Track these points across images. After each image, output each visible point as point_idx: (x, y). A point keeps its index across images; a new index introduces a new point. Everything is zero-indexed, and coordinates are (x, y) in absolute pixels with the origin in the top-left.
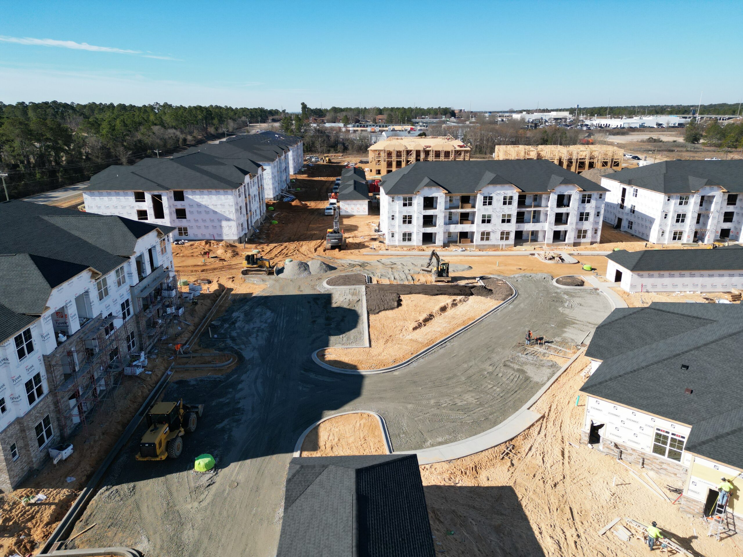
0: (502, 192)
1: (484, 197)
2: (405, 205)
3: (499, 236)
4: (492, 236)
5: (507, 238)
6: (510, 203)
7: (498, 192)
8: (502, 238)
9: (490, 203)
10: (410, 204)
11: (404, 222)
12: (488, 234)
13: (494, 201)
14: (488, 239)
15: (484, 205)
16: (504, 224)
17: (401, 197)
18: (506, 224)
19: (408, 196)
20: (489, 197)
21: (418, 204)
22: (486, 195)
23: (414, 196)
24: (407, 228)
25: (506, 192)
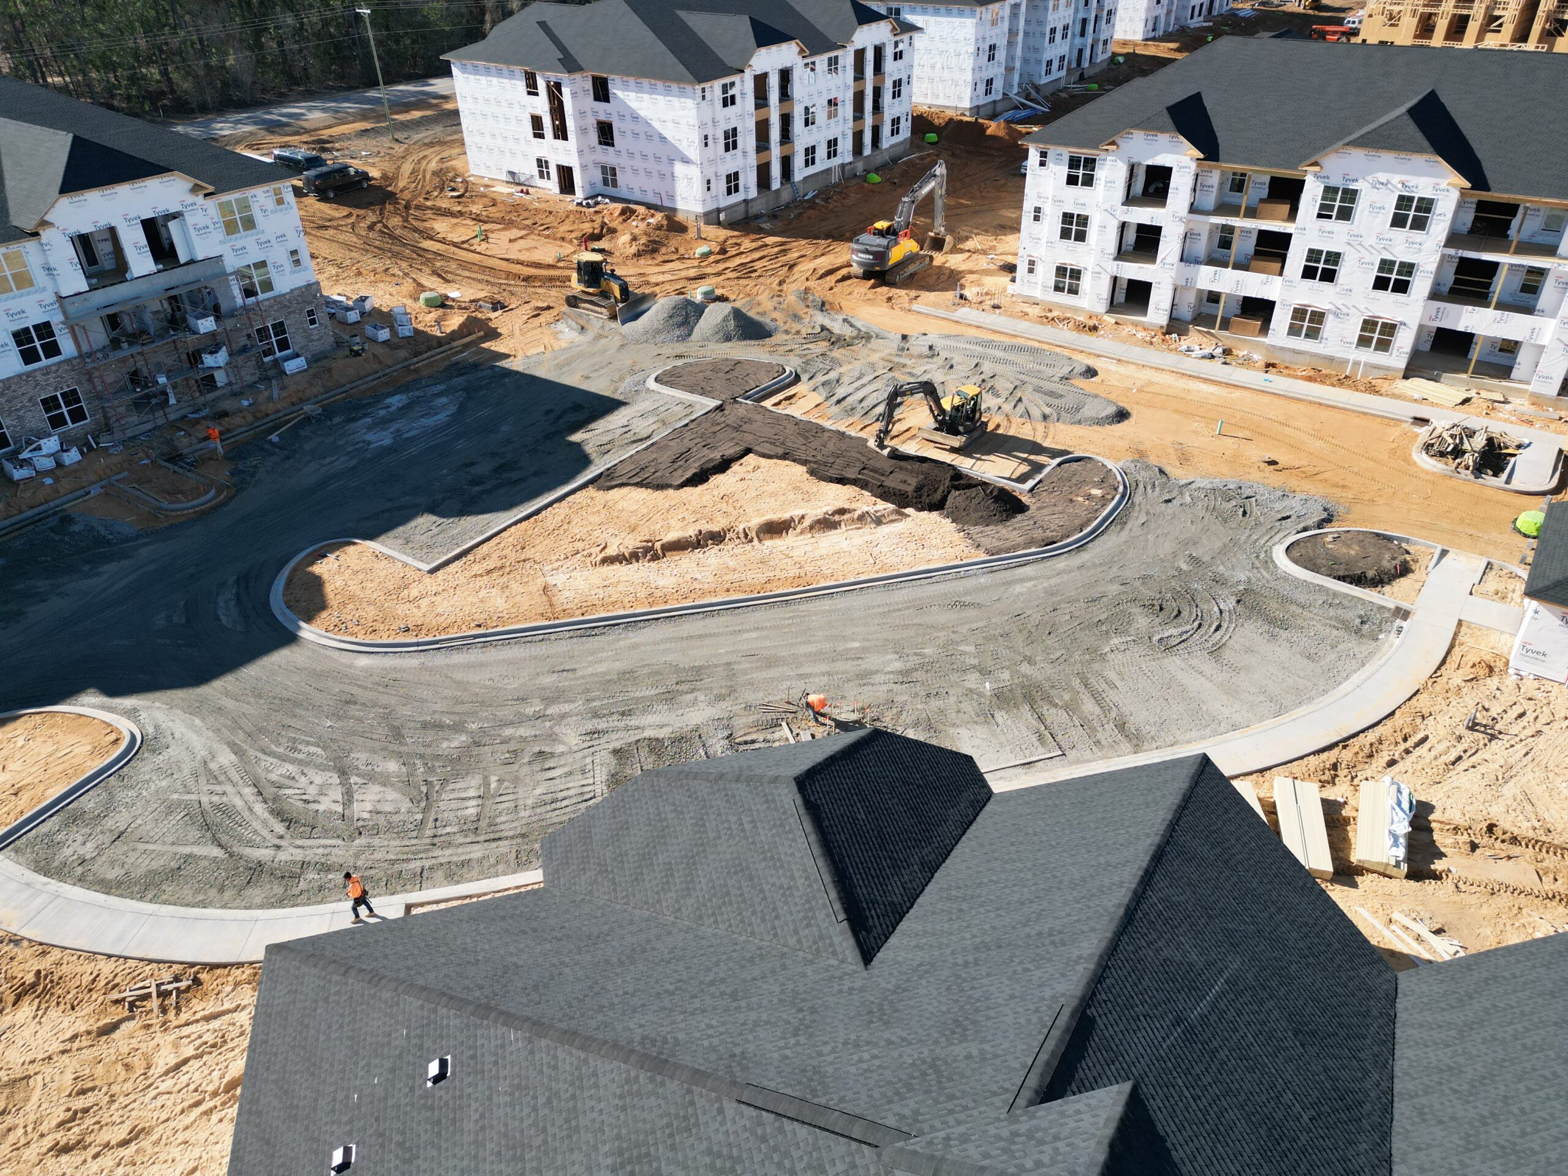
0: (1396, 179)
1: (1327, 189)
2: (1072, 180)
3: (1355, 331)
4: (1329, 326)
5: (1384, 345)
6: (1420, 224)
7: (1383, 177)
8: (1364, 342)
9: (1345, 214)
10: (1089, 181)
11: (1065, 234)
12: (1318, 317)
13: (1361, 208)
14: (1313, 334)
15: (1320, 216)
16: (1380, 293)
17: (1066, 152)
18: (1387, 297)
19: (1084, 152)
20: (1346, 191)
21: (1109, 182)
22: (1336, 181)
23: (1103, 155)
24: (1071, 254)
25: (1412, 180)
